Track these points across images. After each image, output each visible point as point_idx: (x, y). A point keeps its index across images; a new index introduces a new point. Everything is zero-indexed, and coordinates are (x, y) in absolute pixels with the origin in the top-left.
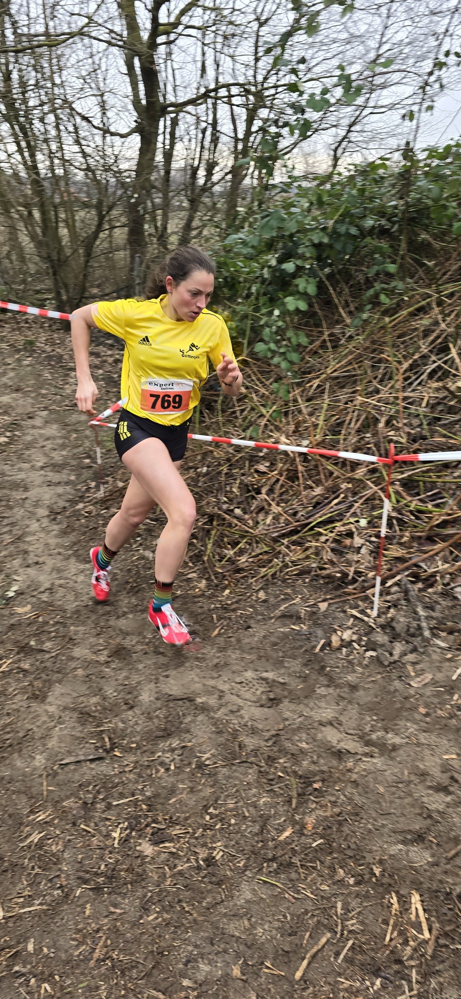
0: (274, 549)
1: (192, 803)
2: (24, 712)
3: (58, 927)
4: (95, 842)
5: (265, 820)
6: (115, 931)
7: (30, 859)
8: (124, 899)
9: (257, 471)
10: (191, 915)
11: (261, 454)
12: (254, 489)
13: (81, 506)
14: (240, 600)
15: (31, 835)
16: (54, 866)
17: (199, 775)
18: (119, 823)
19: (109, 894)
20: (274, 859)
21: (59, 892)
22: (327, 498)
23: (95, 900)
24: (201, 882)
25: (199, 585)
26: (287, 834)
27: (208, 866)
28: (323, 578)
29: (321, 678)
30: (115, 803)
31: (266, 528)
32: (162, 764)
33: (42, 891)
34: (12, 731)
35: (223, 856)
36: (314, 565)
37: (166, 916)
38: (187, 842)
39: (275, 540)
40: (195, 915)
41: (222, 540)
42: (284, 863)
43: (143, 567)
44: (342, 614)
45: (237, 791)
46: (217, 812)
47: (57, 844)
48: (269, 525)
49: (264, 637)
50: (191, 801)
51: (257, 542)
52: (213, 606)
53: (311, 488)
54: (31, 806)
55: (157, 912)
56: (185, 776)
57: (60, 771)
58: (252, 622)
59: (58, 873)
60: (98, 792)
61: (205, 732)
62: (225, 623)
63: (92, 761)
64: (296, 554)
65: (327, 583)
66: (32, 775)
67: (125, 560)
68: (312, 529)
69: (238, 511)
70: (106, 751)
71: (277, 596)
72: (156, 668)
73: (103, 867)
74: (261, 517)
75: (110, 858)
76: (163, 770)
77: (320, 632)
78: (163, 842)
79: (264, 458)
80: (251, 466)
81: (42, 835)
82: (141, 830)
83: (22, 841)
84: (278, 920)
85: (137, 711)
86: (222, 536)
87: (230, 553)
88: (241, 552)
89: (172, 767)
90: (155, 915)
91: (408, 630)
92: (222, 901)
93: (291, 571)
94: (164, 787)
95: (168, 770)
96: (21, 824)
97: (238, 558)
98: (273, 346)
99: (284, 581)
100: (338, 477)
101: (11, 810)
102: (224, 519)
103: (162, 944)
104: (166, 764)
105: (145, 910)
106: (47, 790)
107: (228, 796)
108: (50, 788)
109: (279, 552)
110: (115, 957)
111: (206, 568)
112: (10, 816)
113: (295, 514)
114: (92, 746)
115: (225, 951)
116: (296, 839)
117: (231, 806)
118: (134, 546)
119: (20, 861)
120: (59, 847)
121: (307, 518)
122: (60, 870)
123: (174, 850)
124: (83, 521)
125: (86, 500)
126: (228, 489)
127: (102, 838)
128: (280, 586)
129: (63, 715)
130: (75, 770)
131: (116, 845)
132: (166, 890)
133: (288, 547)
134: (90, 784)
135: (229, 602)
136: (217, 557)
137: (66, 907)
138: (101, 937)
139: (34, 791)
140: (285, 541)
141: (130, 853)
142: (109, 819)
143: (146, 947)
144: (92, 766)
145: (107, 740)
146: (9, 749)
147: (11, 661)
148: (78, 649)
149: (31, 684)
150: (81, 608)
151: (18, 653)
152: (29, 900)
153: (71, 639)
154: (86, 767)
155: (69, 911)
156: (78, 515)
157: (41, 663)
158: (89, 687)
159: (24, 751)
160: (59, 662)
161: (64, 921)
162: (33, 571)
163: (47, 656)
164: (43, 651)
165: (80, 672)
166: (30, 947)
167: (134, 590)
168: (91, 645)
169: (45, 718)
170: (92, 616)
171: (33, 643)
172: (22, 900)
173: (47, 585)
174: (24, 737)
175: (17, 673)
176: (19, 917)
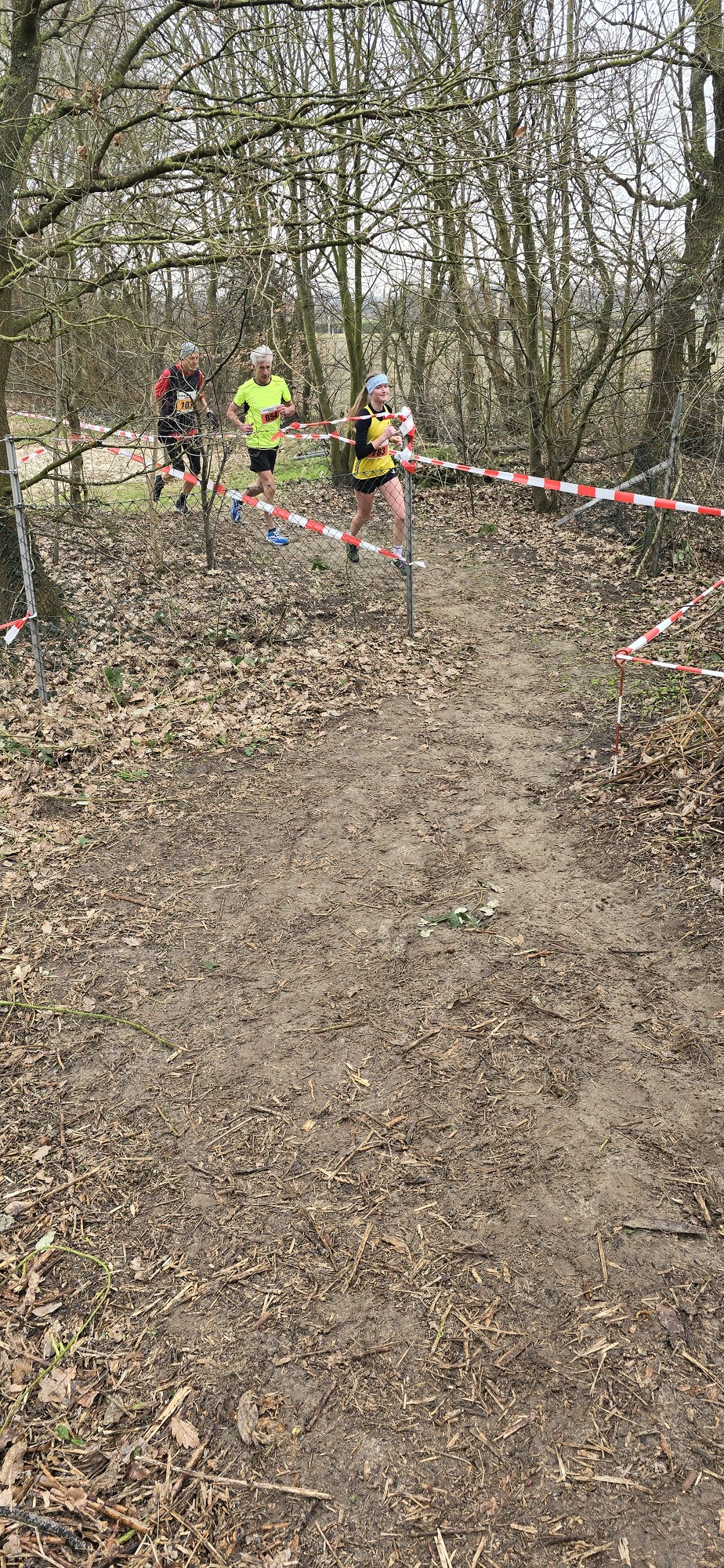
2: (543, 1115)
4: (714, 1392)
7: (598, 1385)
13: (578, 786)
15: (592, 1339)
16: (645, 1414)
21: (662, 1465)
34: (527, 1143)
47: (643, 1373)
54: (583, 1287)
57: (625, 1238)
59: (655, 1430)
60: (703, 1298)
63: (679, 1234)
66: (576, 1231)
70: (703, 1223)
81: (612, 1346)
83: (577, 1346)
96: (572, 1314)
101: (549, 1284)
106: (607, 1267)
108: (611, 1264)
112: (549, 1293)
114: (677, 1209)
119: (581, 1384)
120: (647, 1382)
122: (656, 1423)
124: (587, 811)
125: (585, 777)
129: (613, 1137)
130: (652, 1243)
134: (684, 1278)
137: (677, 1499)
139: (584, 1259)
144: (684, 1246)
145: (703, 1205)
146: (528, 1173)
147: (505, 1021)
148: (617, 1027)
149: (545, 1068)
150: (607, 956)
151: (515, 1011)
152: (608, 1463)
153: (602, 1006)
154: (672, 1245)
155: (686, 1509)
156: (576, 800)
157: (557, 1036)
158: (648, 1099)
159: (555, 1184)
160: (586, 1042)
161: (681, 1525)
162: (517, 879)
163: (565, 1028)
164: (557, 1017)
165: (627, 1067)
166: (624, 1553)
167: (699, 941)
168: (639, 1024)
169: (582, 1136)
170: (629, 975)
171: (536, 999)
172: (595, 1457)
173: (543, 906)
174: (552, 1159)
175: (519, 1044)
176: (594, 1489)
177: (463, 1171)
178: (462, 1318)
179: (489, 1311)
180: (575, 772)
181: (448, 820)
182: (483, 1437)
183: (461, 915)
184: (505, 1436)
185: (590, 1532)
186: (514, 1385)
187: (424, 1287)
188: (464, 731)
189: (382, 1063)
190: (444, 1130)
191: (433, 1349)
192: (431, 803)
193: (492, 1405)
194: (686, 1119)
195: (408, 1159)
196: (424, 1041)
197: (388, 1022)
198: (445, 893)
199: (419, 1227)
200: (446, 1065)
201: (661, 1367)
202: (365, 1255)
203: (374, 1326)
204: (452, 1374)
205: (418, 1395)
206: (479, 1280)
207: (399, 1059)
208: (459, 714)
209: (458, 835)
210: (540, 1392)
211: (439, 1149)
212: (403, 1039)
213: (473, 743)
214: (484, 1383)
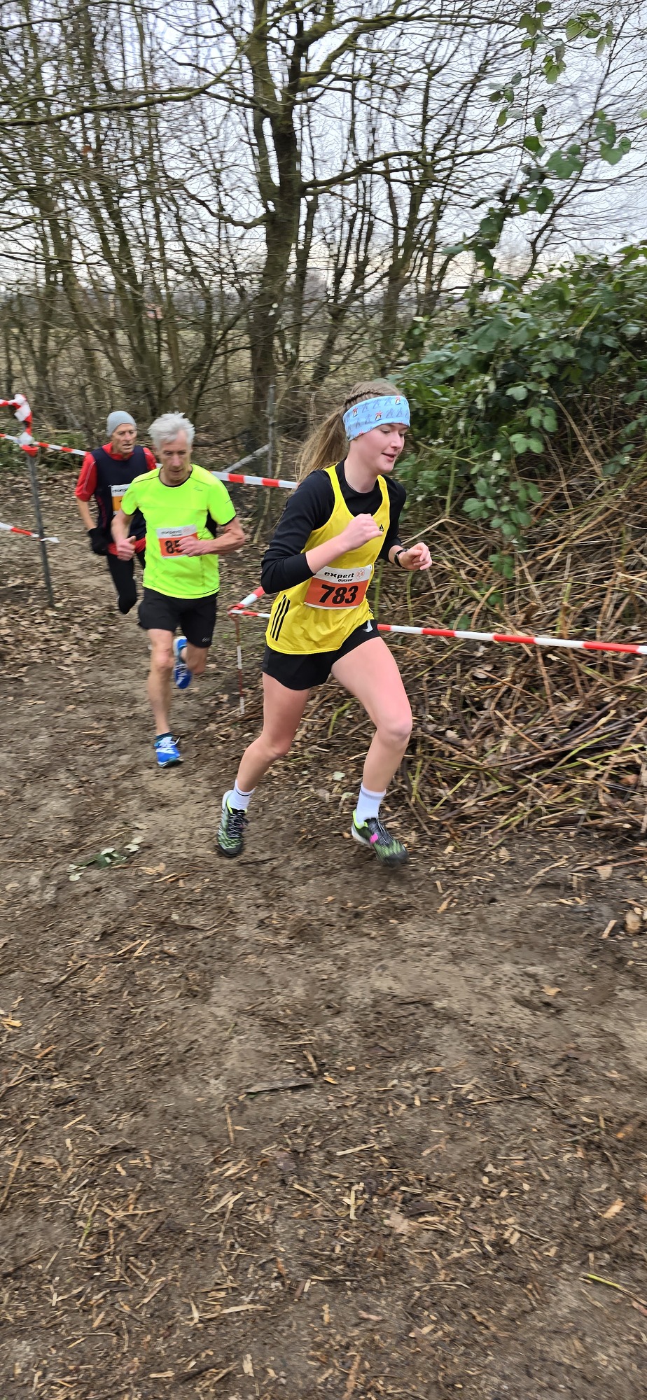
0: (516, 789)
1: (456, 1157)
2: (180, 1016)
3: (286, 1338)
4: (320, 1211)
5: (577, 1188)
6: (372, 1347)
7: (225, 1233)
8: (378, 1299)
9: (475, 678)
10: (487, 1328)
11: (479, 654)
12: (474, 703)
13: (213, 727)
14: (472, 861)
15: (220, 1197)
16: (263, 1245)
17: (460, 1115)
18: (352, 1184)
19: (355, 1290)
20: (603, 1247)
21: (278, 1284)
22: (588, 716)
23: (334, 1299)
24: (491, 1277)
25: (407, 839)
26: (616, 1208)
27: (500, 1253)
28: (598, 830)
29: (622, 977)
30: (340, 1153)
31: (501, 758)
32: (400, 1097)
33: (252, 1283)
34: (167, 1043)
35: (520, 1239)
36: (582, 812)
37: (447, 1328)
38: (460, 1216)
39: (516, 776)
40: (493, 1329)
41: (434, 776)
42: (622, 1253)
43: (318, 812)
44: (635, 884)
45: (524, 1142)
46: (499, 1172)
47: (263, 1212)
48: (505, 754)
49: (521, 914)
50: (456, 1154)
51: (487, 778)
52: (433, 869)
53: (562, 701)
54: (214, 1154)
55: (433, 1322)
56: (439, 1116)
57: (248, 1103)
58: (497, 893)
59: (272, 1256)
60: (311, 1136)
61: (458, 1051)
62: (455, 894)
63: (294, 1089)
64: (550, 796)
65: (604, 838)
66: (208, 1107)
67: (288, 801)
68: (573, 759)
69: (451, 734)
70: (311, 1074)
71: (529, 857)
72: (363, 956)
73: (338, 1249)
74: (488, 742)
75: (346, 1235)
76: (404, 1107)
77: (605, 909)
78: (422, 1214)
79: (483, 659)
80: (464, 671)
81: (237, 1197)
82: (385, 1195)
83: (208, 1205)
84: (629, 1342)
85: (348, 1016)
86: (433, 769)
87: (447, 793)
88: (464, 792)
89: (417, 1103)
90: (431, 1327)
92: (534, 1309)
93: (547, 821)
94: (409, 1132)
95: (411, 1106)
96: (204, 1180)
97: (459, 801)
98: (490, 503)
99: (536, 834)
100: (602, 686)
101: (184, 1159)
102: (431, 745)
103: (449, 1371)
104: (406, 1097)
105: (413, 1315)
106: (234, 1131)
107: (511, 1148)
108: (238, 1128)
109: (526, 793)
110: (381, 1388)
111: (412, 815)
112: (185, 1167)
113: (543, 738)
114: (291, 1068)
115: (552, 1387)
116: (631, 1217)
117: (520, 1163)
118: (300, 782)
119: (211, 1236)
120: (267, 1217)
121: (562, 744)
122: (273, 1250)
123: (443, 1228)
124: (220, 747)
125: (219, 719)
126: (433, 702)
127: (328, 1205)
128: (530, 841)
129: (239, 1021)
130: (270, 1101)
131: (352, 1217)
132: (441, 1289)
133: (537, 785)
134: (297, 1123)
135: (457, 864)
136: (427, 799)
137: (291, 1308)
138: (353, 1356)
139: (215, 1130)
140: (533, 777)
141: (374, 1229)
142: (335, 1178)
143: (426, 1375)
144: (296, 1097)
145: (311, 1059)
146: (167, 1069)
147: (148, 941)
148: (243, 927)
149: (184, 976)
150: (236, 868)
151: (157, 931)
152: (234, 1295)
153: (231, 912)
154: (287, 1099)
155: (298, 1314)
156: (210, 740)
157: (193, 945)
158: (269, 982)
159: (191, 1072)
160: (218, 944)
161: (294, 1329)
162: (159, 816)
163: (200, 936)
164: (193, 928)
165: (252, 959)
166: (248, 1368)
167: (310, 844)
168: (262, 921)
169: (213, 1025)
170: (255, 881)
171: (175, 917)
172: (223, 1294)
173: (182, 835)
174: (187, 1051)
175: (160, 959)
176: (223, 1321)
177: (109, 1083)
178: (108, 1211)
179: (133, 1196)
180: (210, 715)
181: (96, 771)
182: (127, 1309)
183: (108, 855)
184: (146, 1301)
185: (219, 1360)
186: (154, 1255)
187: (72, 1193)
188: (109, 689)
189: (33, 1002)
190: (91, 1049)
191: (80, 1245)
192: (81, 759)
193: (134, 1277)
194: (299, 992)
195: (58, 1084)
196: (73, 974)
197: (39, 963)
198: (94, 838)
199: (68, 1141)
200: (94, 991)
201: (278, 1202)
202: (16, 1180)
203: (24, 1241)
204: (98, 1263)
205: (67, 1290)
206: (124, 1173)
207: (49, 995)
208: (103, 675)
209: (107, 784)
210: (177, 1254)
211: (88, 1067)
212: (53, 976)
213: (118, 699)
214: (128, 1260)
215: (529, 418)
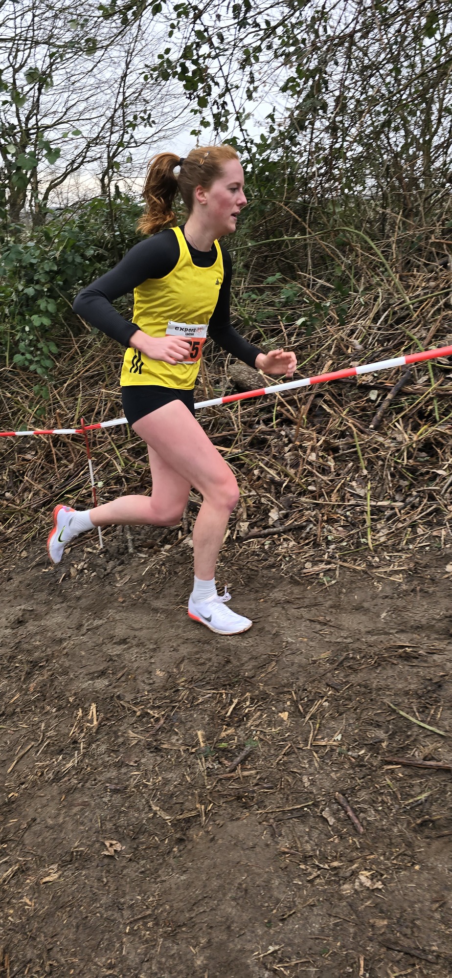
9: (23, 460)
11: (28, 447)
12: (21, 475)
29: (58, 599)
31: (29, 502)
39: (35, 510)
48: (31, 500)
49: (21, 582)
51: (22, 515)
58: (13, 575)
68: (62, 496)
69: (7, 494)
71: (36, 552)
74: (26, 495)
79: (31, 449)
88: (9, 525)
91: (119, 551)
97: (7, 531)
98: (28, 356)
113: (51, 487)
116: (21, 699)
121: (60, 489)
133: (44, 513)
140: (42, 510)
215: (39, 306)
